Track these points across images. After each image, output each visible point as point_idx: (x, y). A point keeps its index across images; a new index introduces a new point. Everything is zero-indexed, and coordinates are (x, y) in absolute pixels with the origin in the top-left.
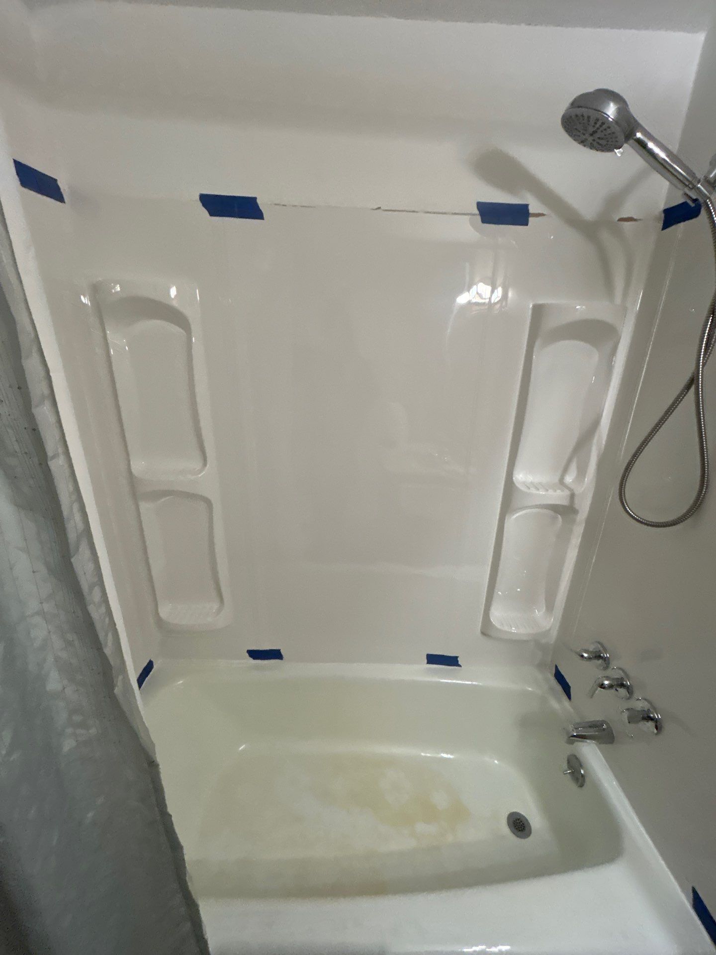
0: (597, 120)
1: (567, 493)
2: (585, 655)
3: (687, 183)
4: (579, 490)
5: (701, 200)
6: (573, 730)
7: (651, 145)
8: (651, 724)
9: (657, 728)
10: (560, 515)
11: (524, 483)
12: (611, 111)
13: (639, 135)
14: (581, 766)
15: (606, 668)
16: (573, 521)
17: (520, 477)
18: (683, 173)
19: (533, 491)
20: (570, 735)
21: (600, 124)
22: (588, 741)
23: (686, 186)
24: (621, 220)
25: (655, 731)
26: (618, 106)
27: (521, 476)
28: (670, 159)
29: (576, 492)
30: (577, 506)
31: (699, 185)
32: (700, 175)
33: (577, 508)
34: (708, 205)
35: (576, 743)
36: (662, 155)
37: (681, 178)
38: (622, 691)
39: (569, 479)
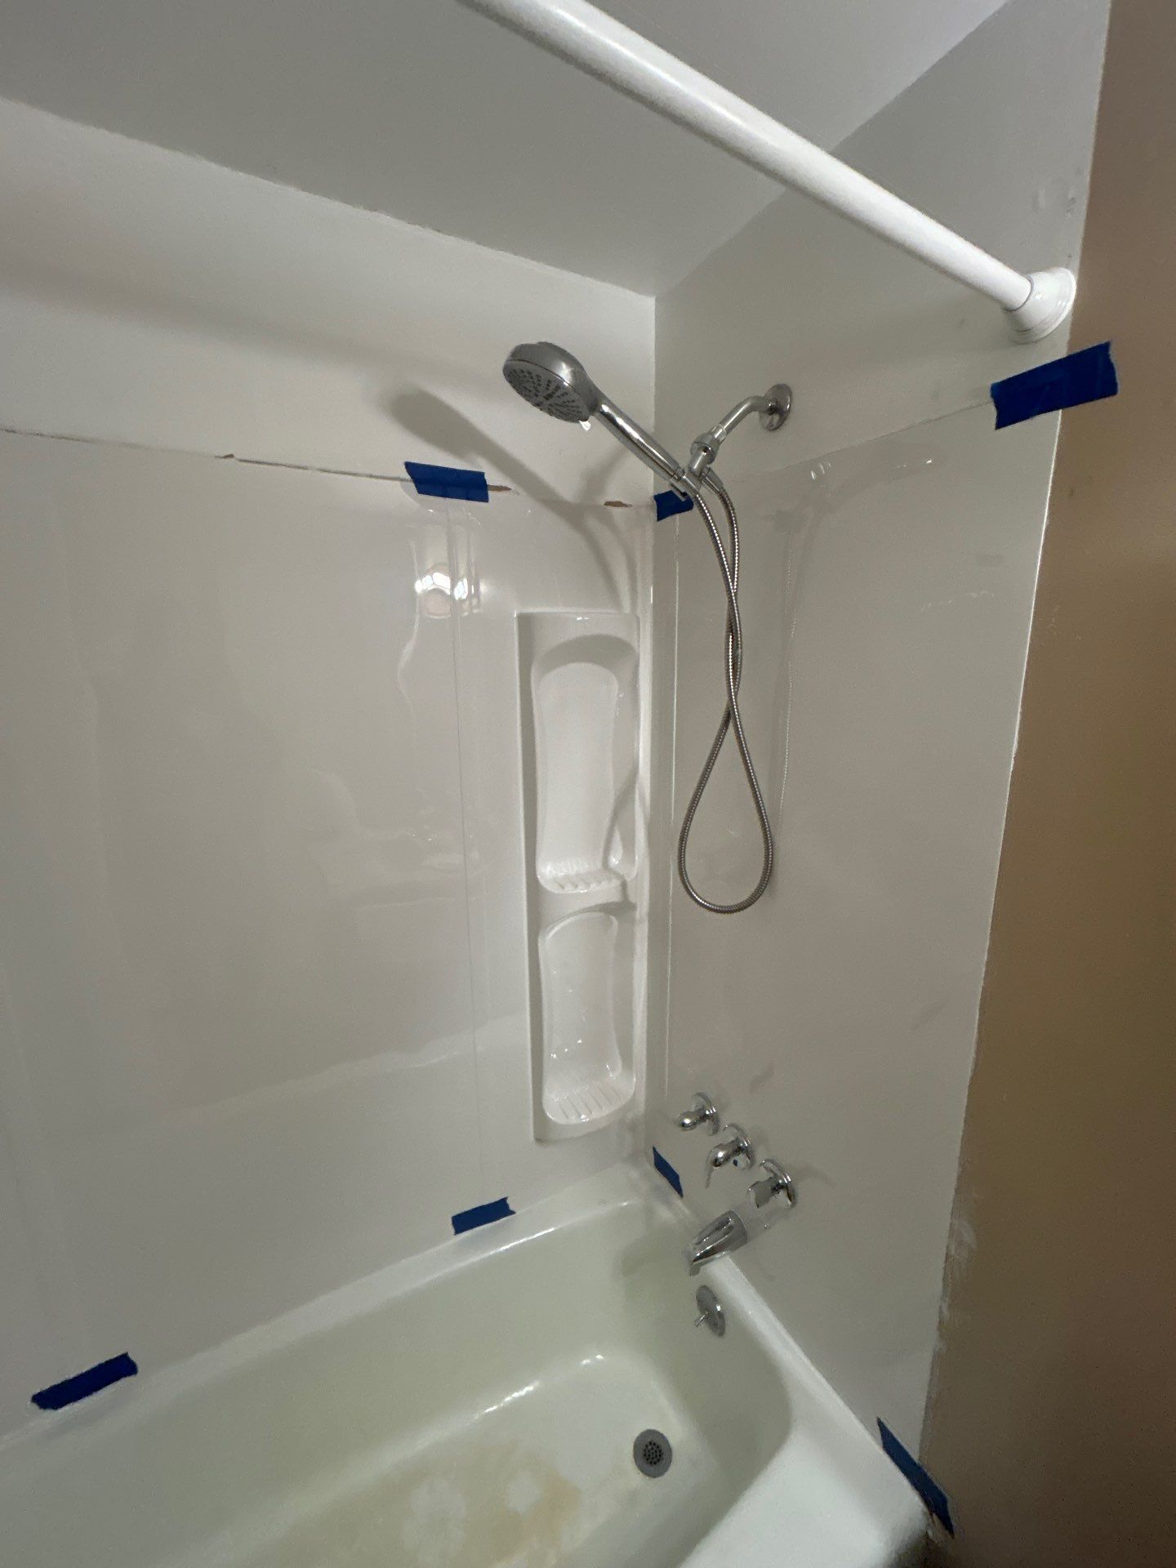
0: (549, 382)
1: (616, 883)
2: (687, 1121)
3: (672, 474)
4: (631, 874)
5: (690, 495)
6: (695, 1249)
7: (620, 421)
8: (782, 1194)
9: (789, 1197)
10: (615, 916)
11: (555, 880)
12: (565, 373)
13: (605, 408)
14: (715, 1300)
15: (716, 1131)
16: (633, 921)
17: (547, 871)
18: (662, 458)
19: (569, 889)
20: (693, 1259)
21: (554, 387)
22: (717, 1256)
23: (672, 476)
24: (608, 504)
25: (789, 1203)
26: (573, 369)
27: (549, 868)
28: (646, 441)
29: (628, 880)
30: (632, 899)
31: (684, 477)
32: (683, 464)
33: (634, 901)
34: (699, 502)
35: (702, 1268)
36: (635, 435)
37: (662, 465)
38: (741, 1159)
39: (614, 861)
